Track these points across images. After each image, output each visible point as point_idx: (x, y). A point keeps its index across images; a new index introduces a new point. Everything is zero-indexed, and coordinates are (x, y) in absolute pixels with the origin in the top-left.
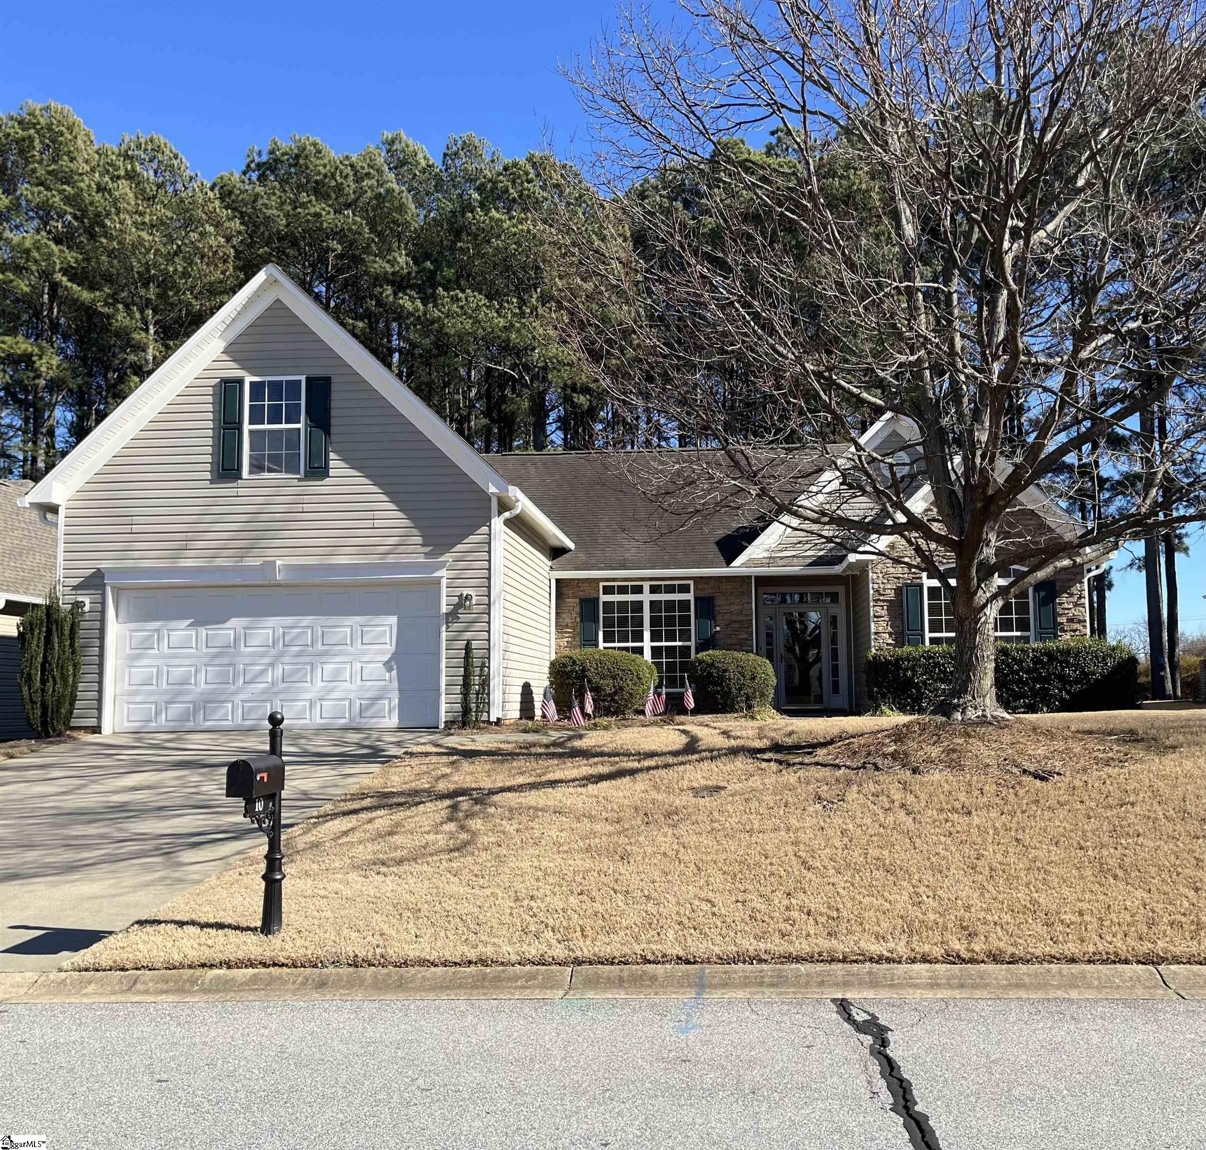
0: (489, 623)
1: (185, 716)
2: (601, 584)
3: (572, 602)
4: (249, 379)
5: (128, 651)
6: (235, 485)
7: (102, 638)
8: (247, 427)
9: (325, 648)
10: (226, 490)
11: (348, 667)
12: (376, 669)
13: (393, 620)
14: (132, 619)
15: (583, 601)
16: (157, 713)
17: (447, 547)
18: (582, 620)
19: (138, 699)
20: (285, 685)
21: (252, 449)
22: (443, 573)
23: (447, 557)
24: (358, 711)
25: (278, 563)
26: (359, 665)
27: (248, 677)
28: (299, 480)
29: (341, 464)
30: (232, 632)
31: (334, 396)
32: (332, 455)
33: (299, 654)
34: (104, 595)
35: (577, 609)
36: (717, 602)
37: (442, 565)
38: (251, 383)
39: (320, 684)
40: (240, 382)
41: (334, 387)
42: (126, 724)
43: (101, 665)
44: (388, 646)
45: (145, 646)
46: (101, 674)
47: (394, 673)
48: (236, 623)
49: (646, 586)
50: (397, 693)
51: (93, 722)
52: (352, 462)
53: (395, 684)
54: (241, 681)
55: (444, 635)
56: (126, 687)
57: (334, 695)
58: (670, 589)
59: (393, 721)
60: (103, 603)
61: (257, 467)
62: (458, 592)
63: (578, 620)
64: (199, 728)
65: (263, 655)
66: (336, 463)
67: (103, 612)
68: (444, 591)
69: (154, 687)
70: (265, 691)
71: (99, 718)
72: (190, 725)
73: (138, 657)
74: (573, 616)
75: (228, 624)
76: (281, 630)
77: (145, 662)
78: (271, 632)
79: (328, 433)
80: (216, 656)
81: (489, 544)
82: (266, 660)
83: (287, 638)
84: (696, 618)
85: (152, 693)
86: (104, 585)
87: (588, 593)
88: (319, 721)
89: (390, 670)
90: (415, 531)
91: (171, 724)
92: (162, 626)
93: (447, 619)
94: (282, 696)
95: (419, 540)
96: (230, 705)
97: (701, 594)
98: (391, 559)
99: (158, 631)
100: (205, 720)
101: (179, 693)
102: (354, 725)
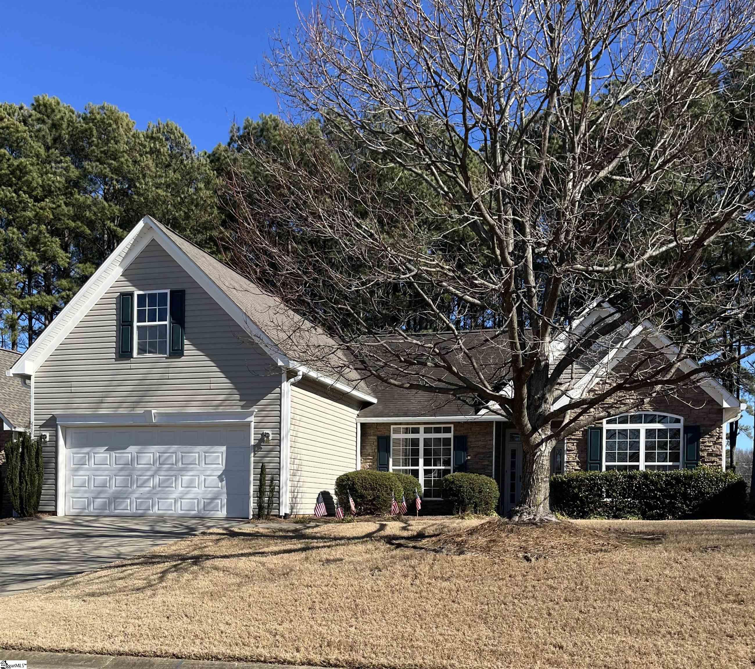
0: (280, 452)
1: (104, 507)
2: (392, 427)
3: (372, 439)
4: (137, 293)
5: (72, 466)
6: (129, 362)
7: (56, 457)
8: (136, 324)
9: (183, 466)
10: (124, 365)
11: (197, 478)
12: (213, 480)
13: (224, 449)
14: (73, 446)
15: (379, 438)
16: (89, 505)
17: (255, 402)
18: (379, 451)
19: (78, 495)
20: (160, 489)
21: (139, 339)
22: (252, 419)
23: (255, 409)
24: (202, 506)
25: (153, 411)
26: (203, 477)
27: (139, 483)
28: (166, 358)
29: (191, 347)
30: (130, 455)
31: (187, 303)
32: (186, 342)
33: (169, 469)
34: (57, 431)
35: (376, 443)
36: (470, 440)
37: (250, 414)
38: (138, 295)
39: (180, 489)
40: (131, 294)
41: (187, 297)
42: (72, 510)
43: (56, 474)
44: (220, 466)
45: (81, 464)
46: (56, 479)
47: (224, 482)
48: (133, 449)
49: (422, 428)
50: (226, 495)
51: (52, 509)
52: (198, 346)
53: (225, 490)
54: (135, 486)
55: (252, 459)
56: (72, 488)
57: (189, 496)
58: (437, 430)
59: (223, 513)
60: (57, 436)
61: (142, 350)
62: (261, 431)
63: (376, 450)
64: (112, 514)
65: (148, 470)
66: (188, 347)
67: (57, 441)
68: (252, 431)
69: (87, 489)
70: (149, 492)
71: (56, 506)
72: (107, 512)
73: (77, 470)
74: (372, 448)
75: (128, 449)
76: (158, 454)
77: (81, 473)
78: (152, 455)
79: (183, 327)
80: (121, 469)
81: (280, 400)
82: (149, 473)
83: (162, 459)
84: (454, 450)
85: (85, 492)
86: (57, 425)
87: (382, 432)
88: (180, 512)
89: (221, 481)
90: (235, 391)
91: (97, 511)
92: (90, 451)
93: (254, 449)
94: (158, 496)
95: (238, 397)
96: (129, 501)
97: (458, 434)
98: (221, 410)
99: (88, 453)
100: (115, 509)
101: (100, 492)
102: (201, 515)
